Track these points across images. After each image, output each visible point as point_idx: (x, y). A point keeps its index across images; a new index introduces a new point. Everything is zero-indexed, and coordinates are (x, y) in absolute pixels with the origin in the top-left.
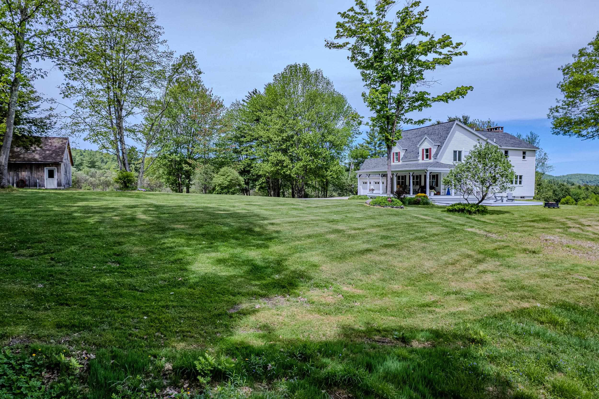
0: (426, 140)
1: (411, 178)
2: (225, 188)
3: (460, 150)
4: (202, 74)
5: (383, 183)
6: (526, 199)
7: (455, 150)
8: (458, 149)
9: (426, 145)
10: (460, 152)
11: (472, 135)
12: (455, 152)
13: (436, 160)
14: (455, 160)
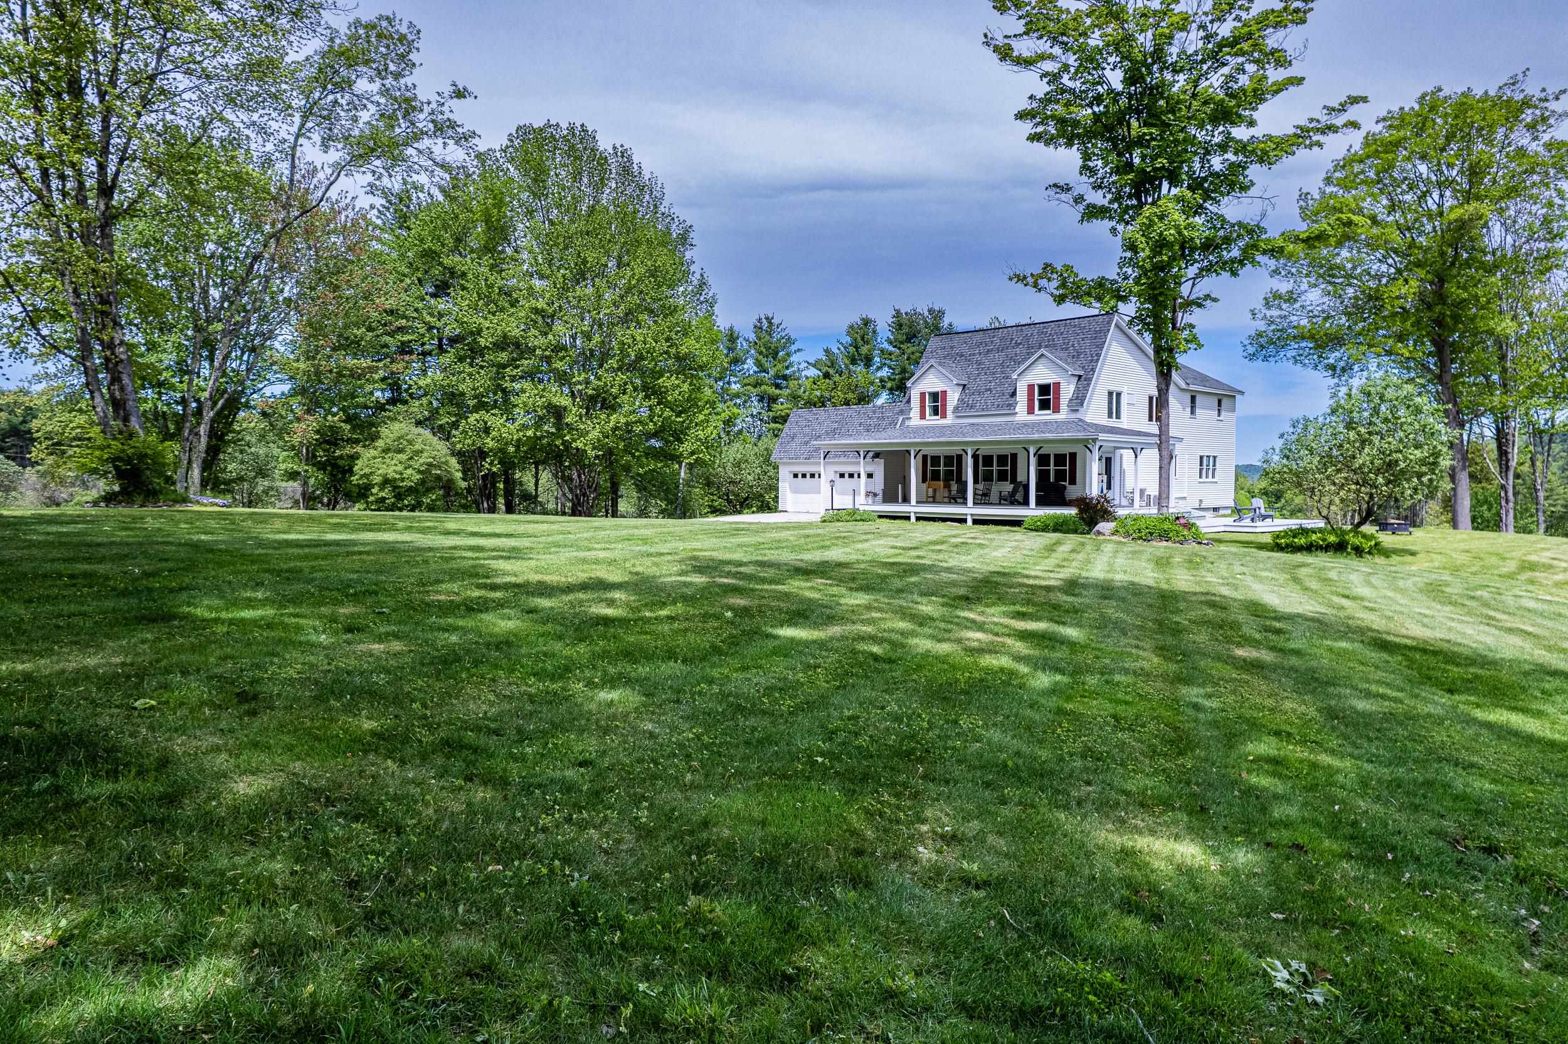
0: (1043, 360)
1: (1033, 461)
2: (410, 490)
3: (1119, 389)
4: (469, 100)
5: (870, 476)
6: (1222, 512)
7: (1112, 388)
8: (1115, 388)
9: (1042, 374)
10: (1119, 395)
11: (1139, 353)
12: (1110, 394)
13: (1078, 415)
14: (1110, 416)
